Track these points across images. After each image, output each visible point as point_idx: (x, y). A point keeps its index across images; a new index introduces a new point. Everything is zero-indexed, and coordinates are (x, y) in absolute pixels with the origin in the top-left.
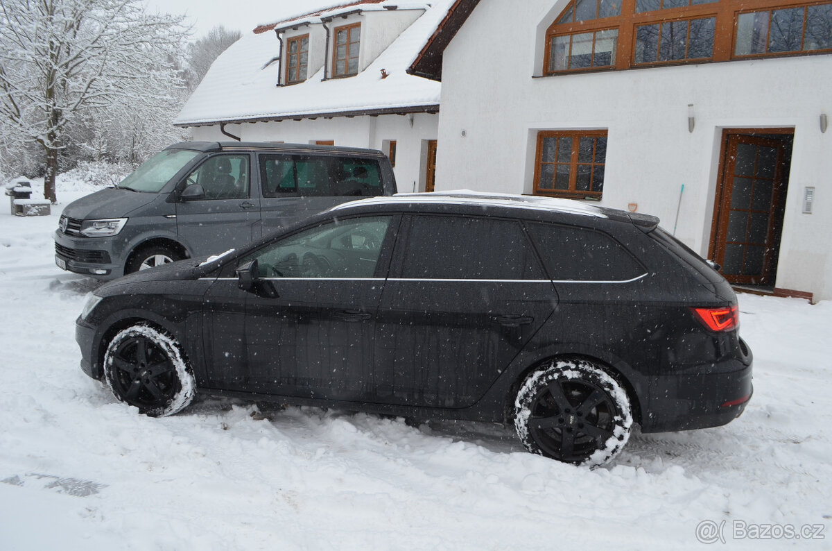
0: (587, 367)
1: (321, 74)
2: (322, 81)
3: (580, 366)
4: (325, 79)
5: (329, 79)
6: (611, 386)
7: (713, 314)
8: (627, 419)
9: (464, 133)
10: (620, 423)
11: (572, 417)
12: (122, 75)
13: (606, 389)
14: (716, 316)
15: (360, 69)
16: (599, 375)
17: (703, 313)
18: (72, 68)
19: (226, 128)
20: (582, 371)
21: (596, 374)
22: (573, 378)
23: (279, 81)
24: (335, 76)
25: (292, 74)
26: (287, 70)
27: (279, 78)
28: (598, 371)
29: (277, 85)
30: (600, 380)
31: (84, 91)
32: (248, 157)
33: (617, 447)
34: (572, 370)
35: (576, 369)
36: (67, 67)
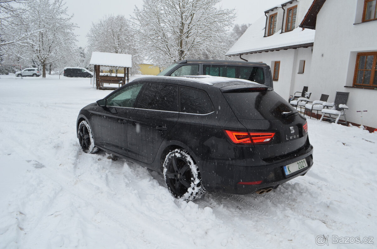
0: (184, 153)
1: (280, 31)
2: (280, 33)
3: (181, 152)
4: (282, 32)
5: (283, 32)
6: (190, 163)
7: (233, 134)
8: (196, 180)
9: (322, 55)
10: (193, 181)
11: (179, 175)
12: (205, 35)
13: (188, 164)
14: (236, 135)
15: (295, 27)
16: (186, 157)
17: (228, 133)
18: (189, 34)
19: (242, 57)
20: (181, 154)
21: (186, 156)
22: (178, 157)
23: (265, 35)
24: (286, 31)
25: (270, 32)
26: (269, 30)
27: (265, 33)
28: (187, 155)
29: (264, 37)
30: (186, 159)
31: (192, 42)
32: (198, 66)
33: (192, 193)
34: (178, 153)
35: (179, 153)
36: (188, 33)
